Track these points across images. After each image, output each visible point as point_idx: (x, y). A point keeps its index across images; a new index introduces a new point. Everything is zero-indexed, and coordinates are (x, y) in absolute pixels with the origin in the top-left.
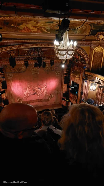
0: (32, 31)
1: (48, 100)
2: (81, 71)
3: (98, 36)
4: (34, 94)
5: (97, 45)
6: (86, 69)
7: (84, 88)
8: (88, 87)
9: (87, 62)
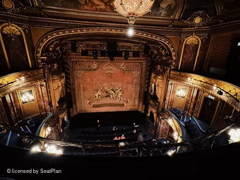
0: (98, 7)
1: (123, 105)
2: (165, 71)
3: (192, 20)
4: (107, 97)
5: (190, 33)
6: (173, 67)
7: (168, 94)
8: (174, 92)
9: (174, 58)
